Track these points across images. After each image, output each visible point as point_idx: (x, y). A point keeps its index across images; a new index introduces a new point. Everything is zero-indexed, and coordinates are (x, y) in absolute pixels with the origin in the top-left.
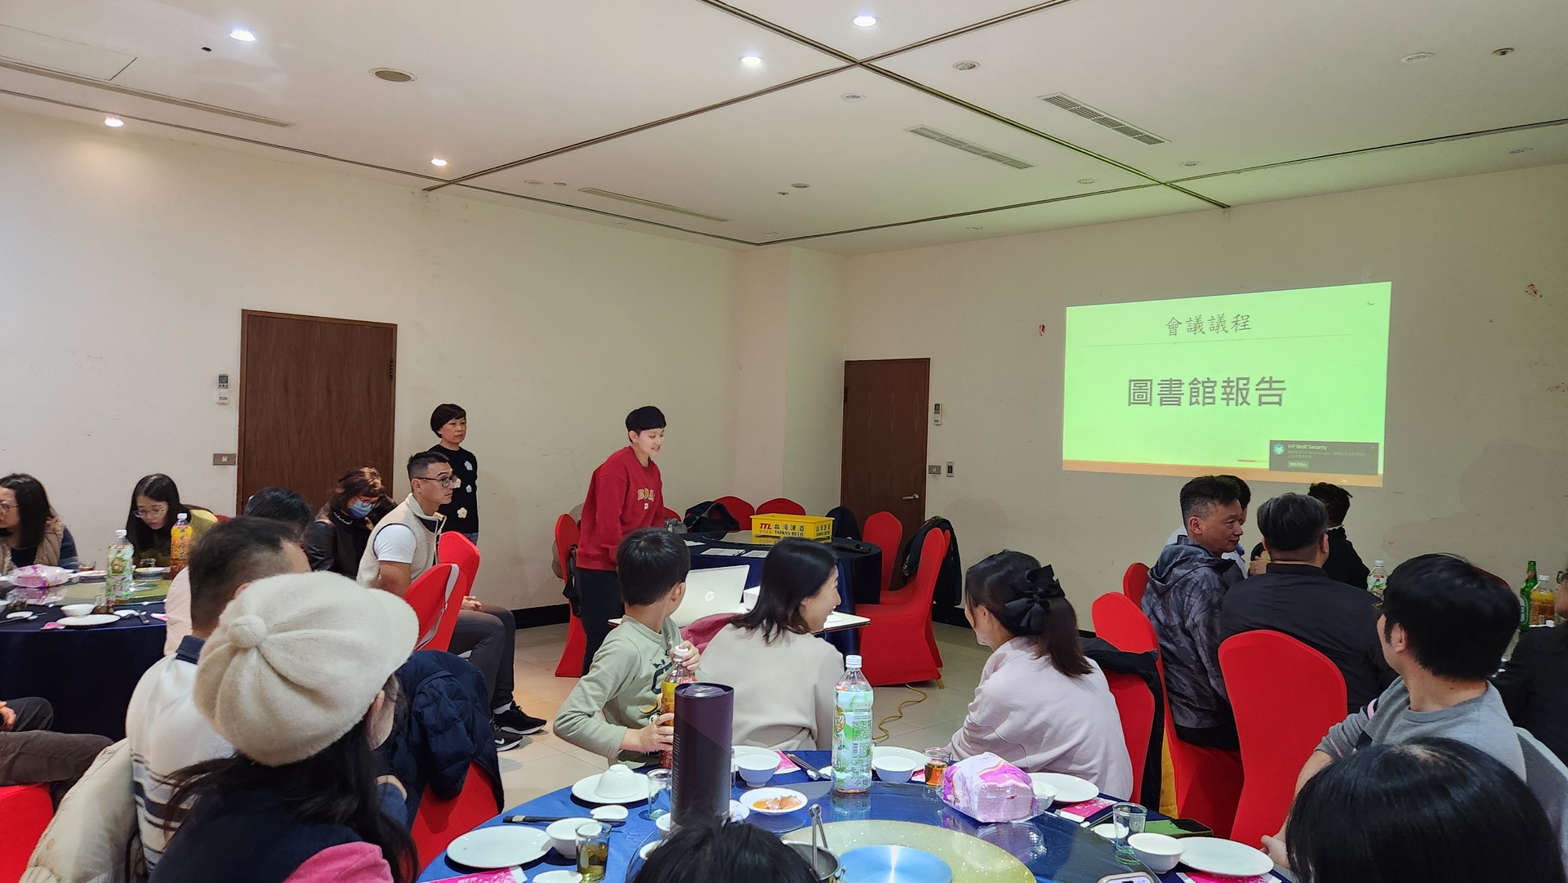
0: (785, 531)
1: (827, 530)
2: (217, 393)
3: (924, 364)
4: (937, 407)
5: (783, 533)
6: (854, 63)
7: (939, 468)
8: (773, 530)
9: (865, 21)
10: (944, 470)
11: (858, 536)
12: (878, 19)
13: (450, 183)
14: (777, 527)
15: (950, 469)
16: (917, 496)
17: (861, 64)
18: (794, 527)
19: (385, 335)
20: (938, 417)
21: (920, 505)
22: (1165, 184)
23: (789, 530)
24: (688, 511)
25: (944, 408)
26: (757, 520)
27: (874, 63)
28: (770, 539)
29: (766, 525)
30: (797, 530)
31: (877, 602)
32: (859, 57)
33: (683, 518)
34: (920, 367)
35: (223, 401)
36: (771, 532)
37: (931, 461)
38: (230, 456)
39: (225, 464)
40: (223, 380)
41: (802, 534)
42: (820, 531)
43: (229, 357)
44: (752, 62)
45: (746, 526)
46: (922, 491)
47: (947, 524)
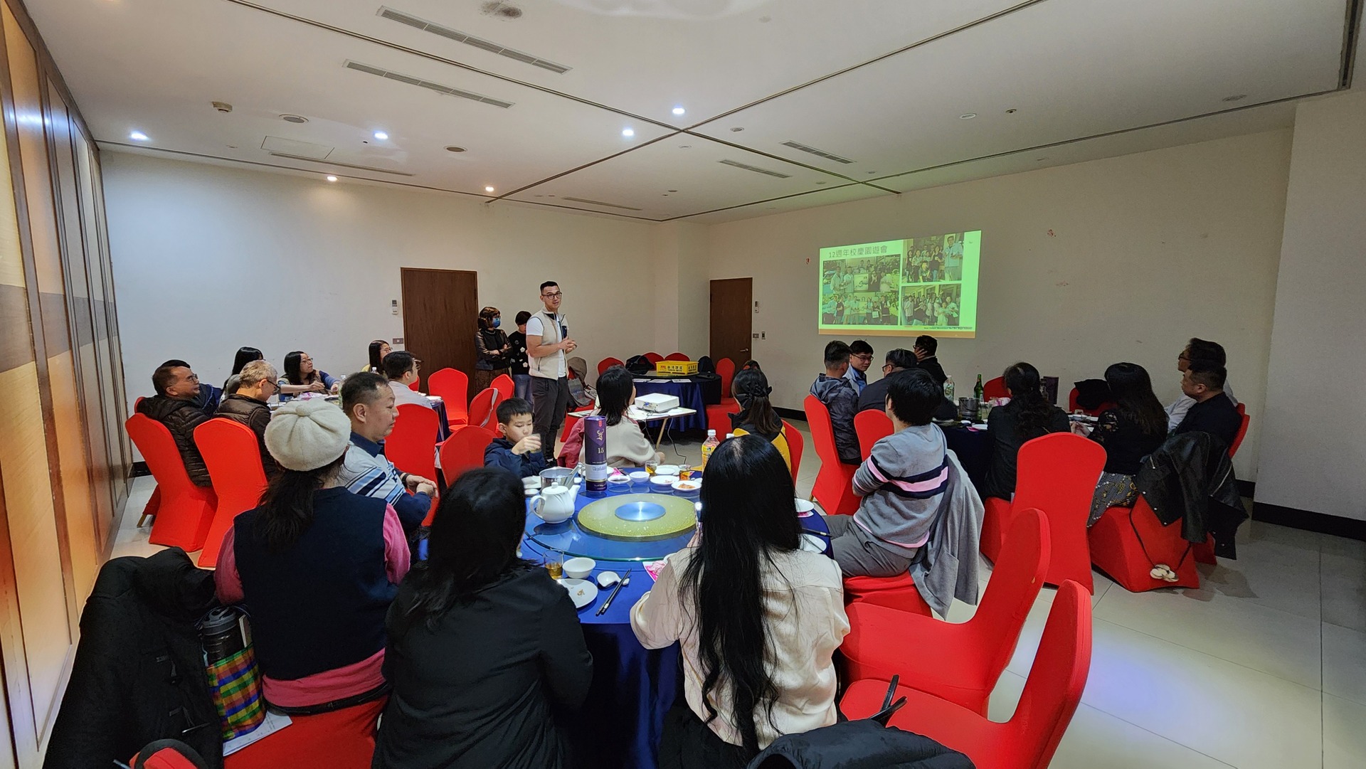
0: (672, 369)
1: (694, 368)
2: (391, 309)
4: (756, 303)
6: (681, 131)
7: (757, 335)
9: (679, 111)
10: (760, 336)
11: (714, 371)
12: (686, 111)
13: (497, 198)
14: (669, 367)
15: (763, 335)
16: (748, 350)
17: (683, 131)
18: (677, 367)
19: (472, 276)
20: (757, 308)
22: (861, 183)
23: (674, 369)
24: (628, 361)
25: (759, 304)
26: (659, 364)
27: (690, 130)
29: (664, 366)
30: (679, 369)
31: (719, 404)
32: (681, 129)
33: (625, 364)
34: (749, 281)
35: (395, 313)
36: (666, 370)
37: (754, 331)
38: (401, 339)
39: (399, 343)
40: (394, 302)
41: (681, 371)
42: (690, 369)
43: (395, 290)
44: (628, 133)
45: (654, 368)
46: (750, 348)
47: (756, 364)
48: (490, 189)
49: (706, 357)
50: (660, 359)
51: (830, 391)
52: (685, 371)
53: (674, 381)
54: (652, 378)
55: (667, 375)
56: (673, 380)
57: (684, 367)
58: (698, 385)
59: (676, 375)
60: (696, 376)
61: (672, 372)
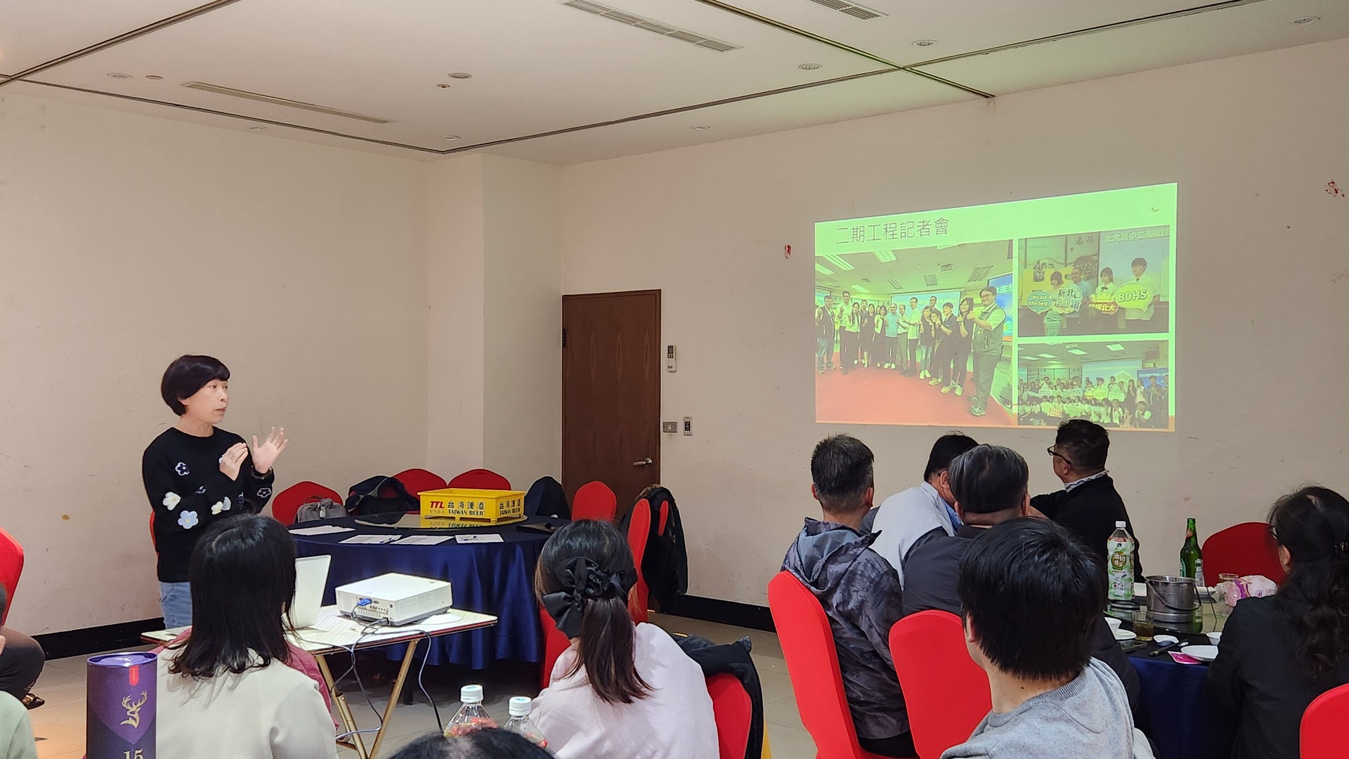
0: (461, 509)
1: (516, 507)
3: (655, 295)
5: (458, 512)
7: (674, 425)
8: (446, 509)
10: (681, 427)
11: (562, 512)
14: (451, 505)
15: (688, 426)
16: (651, 460)
18: (472, 505)
22: (903, 69)
23: (465, 509)
24: (351, 490)
25: (679, 351)
26: (426, 498)
28: (442, 521)
29: (437, 503)
30: (475, 508)
33: (344, 496)
34: (652, 298)
36: (443, 512)
37: (664, 418)
41: (481, 513)
42: (505, 508)
45: (415, 506)
46: (656, 454)
47: (666, 494)
49: (547, 481)
50: (435, 482)
51: (832, 558)
52: (491, 513)
53: (460, 539)
54: (406, 532)
55: (446, 524)
56: (457, 537)
57: (488, 504)
58: (519, 550)
59: (468, 524)
60: (518, 527)
61: (458, 516)
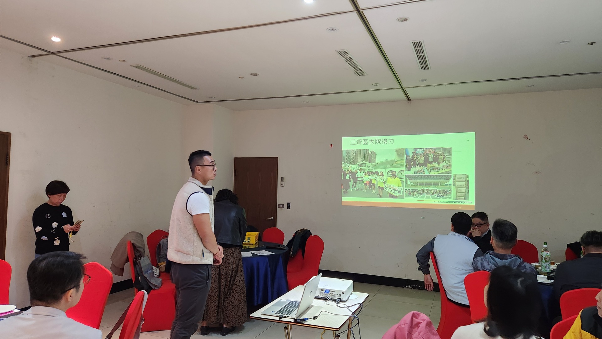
3: (276, 159)
4: (282, 179)
7: (283, 205)
10: (286, 206)
13: (51, 53)
15: (289, 207)
16: (273, 218)
17: (358, 10)
19: (4, 139)
20: (282, 183)
21: (274, 223)
22: (403, 89)
25: (285, 179)
32: (361, 7)
37: (279, 202)
42: (256, 239)
46: (275, 215)
48: (56, 39)
52: (253, 242)
